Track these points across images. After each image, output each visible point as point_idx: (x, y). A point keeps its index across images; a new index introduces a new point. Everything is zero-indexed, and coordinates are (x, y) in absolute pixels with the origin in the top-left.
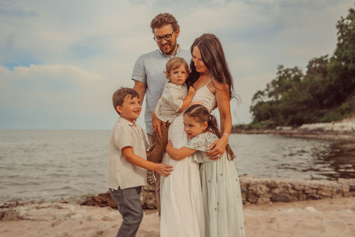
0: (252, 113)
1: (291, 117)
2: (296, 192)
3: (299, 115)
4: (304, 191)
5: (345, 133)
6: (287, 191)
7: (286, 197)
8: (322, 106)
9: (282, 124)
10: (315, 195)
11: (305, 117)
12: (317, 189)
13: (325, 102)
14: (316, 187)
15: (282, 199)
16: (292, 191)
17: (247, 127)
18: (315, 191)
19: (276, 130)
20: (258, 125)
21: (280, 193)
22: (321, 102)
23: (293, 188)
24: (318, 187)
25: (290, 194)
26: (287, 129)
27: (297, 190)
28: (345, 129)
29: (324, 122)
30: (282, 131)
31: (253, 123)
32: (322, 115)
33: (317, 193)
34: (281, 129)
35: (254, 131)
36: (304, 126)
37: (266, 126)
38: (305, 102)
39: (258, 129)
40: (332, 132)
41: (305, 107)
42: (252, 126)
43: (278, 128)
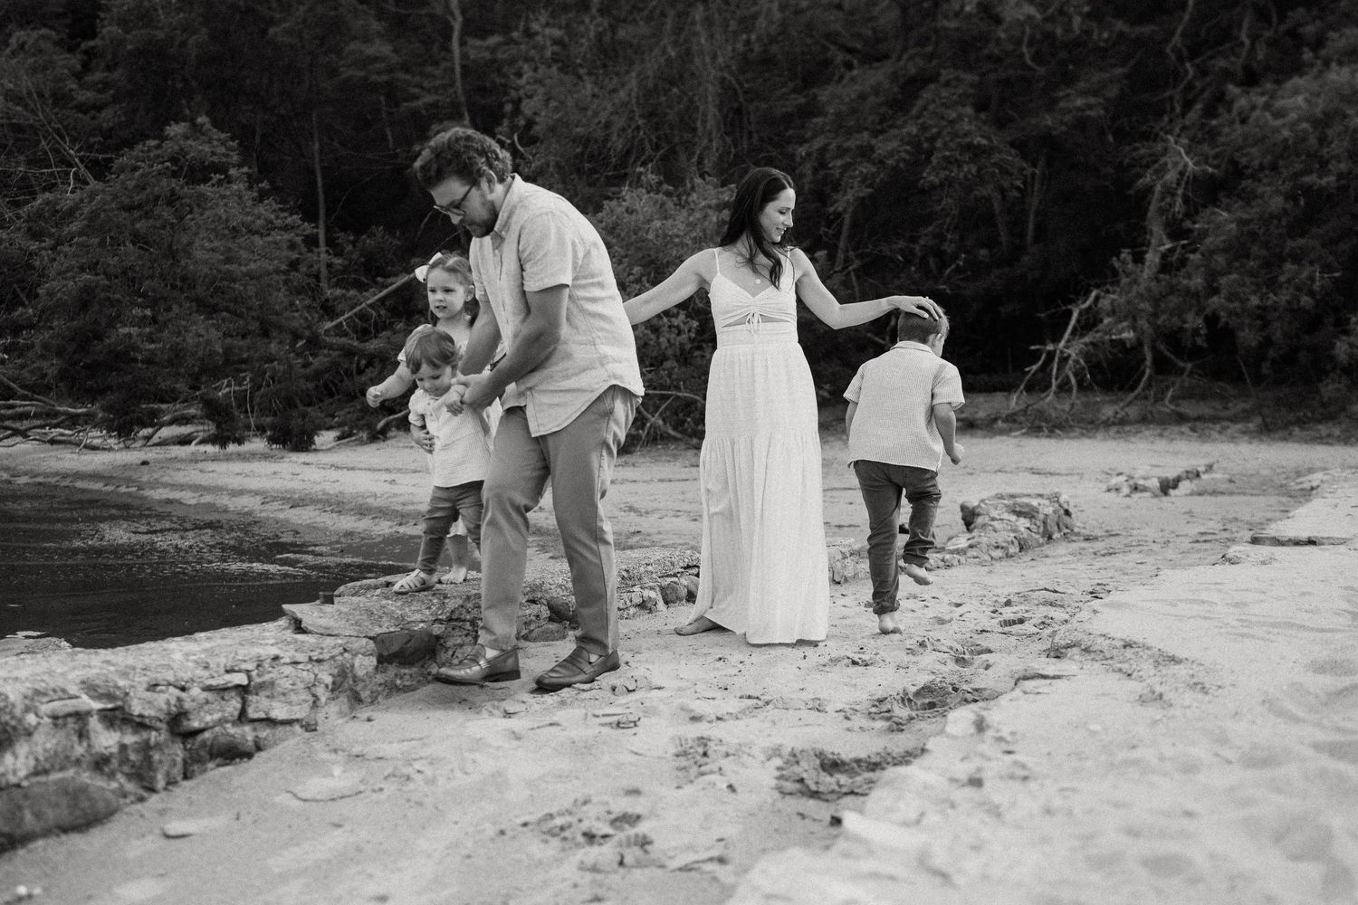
2: (130, 739)
4: (176, 722)
6: (80, 750)
7: (75, 794)
10: (231, 730)
12: (243, 690)
14: (240, 679)
15: (51, 815)
16: (107, 740)
18: (234, 705)
21: (38, 772)
23: (117, 717)
24: (248, 672)
25: (100, 763)
27: (141, 725)
33: (242, 717)
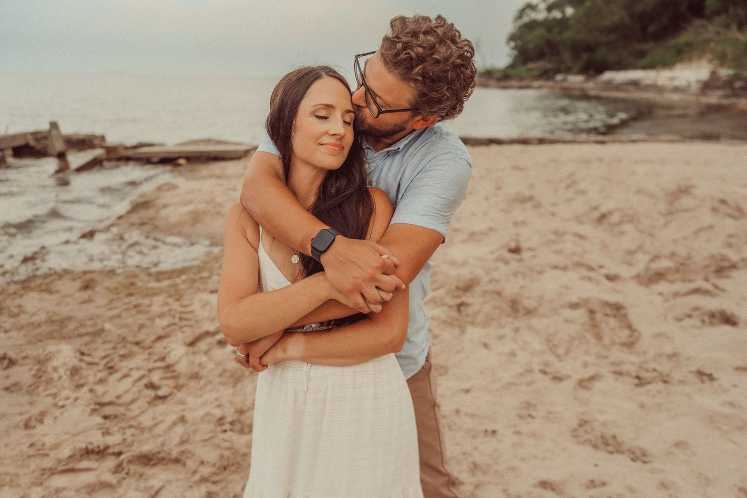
0: (512, 44)
1: (585, 57)
3: (600, 54)
5: (676, 90)
8: (645, 36)
9: (568, 71)
11: (612, 58)
13: (651, 29)
17: (499, 75)
19: (556, 82)
20: (522, 70)
22: (644, 29)
26: (576, 80)
28: (677, 83)
29: (645, 68)
30: (566, 85)
31: (512, 66)
32: (642, 54)
34: (564, 80)
35: (514, 83)
36: (608, 76)
37: (536, 73)
38: (615, 29)
39: (521, 78)
40: (654, 87)
41: (613, 37)
42: (510, 72)
43: (559, 77)
